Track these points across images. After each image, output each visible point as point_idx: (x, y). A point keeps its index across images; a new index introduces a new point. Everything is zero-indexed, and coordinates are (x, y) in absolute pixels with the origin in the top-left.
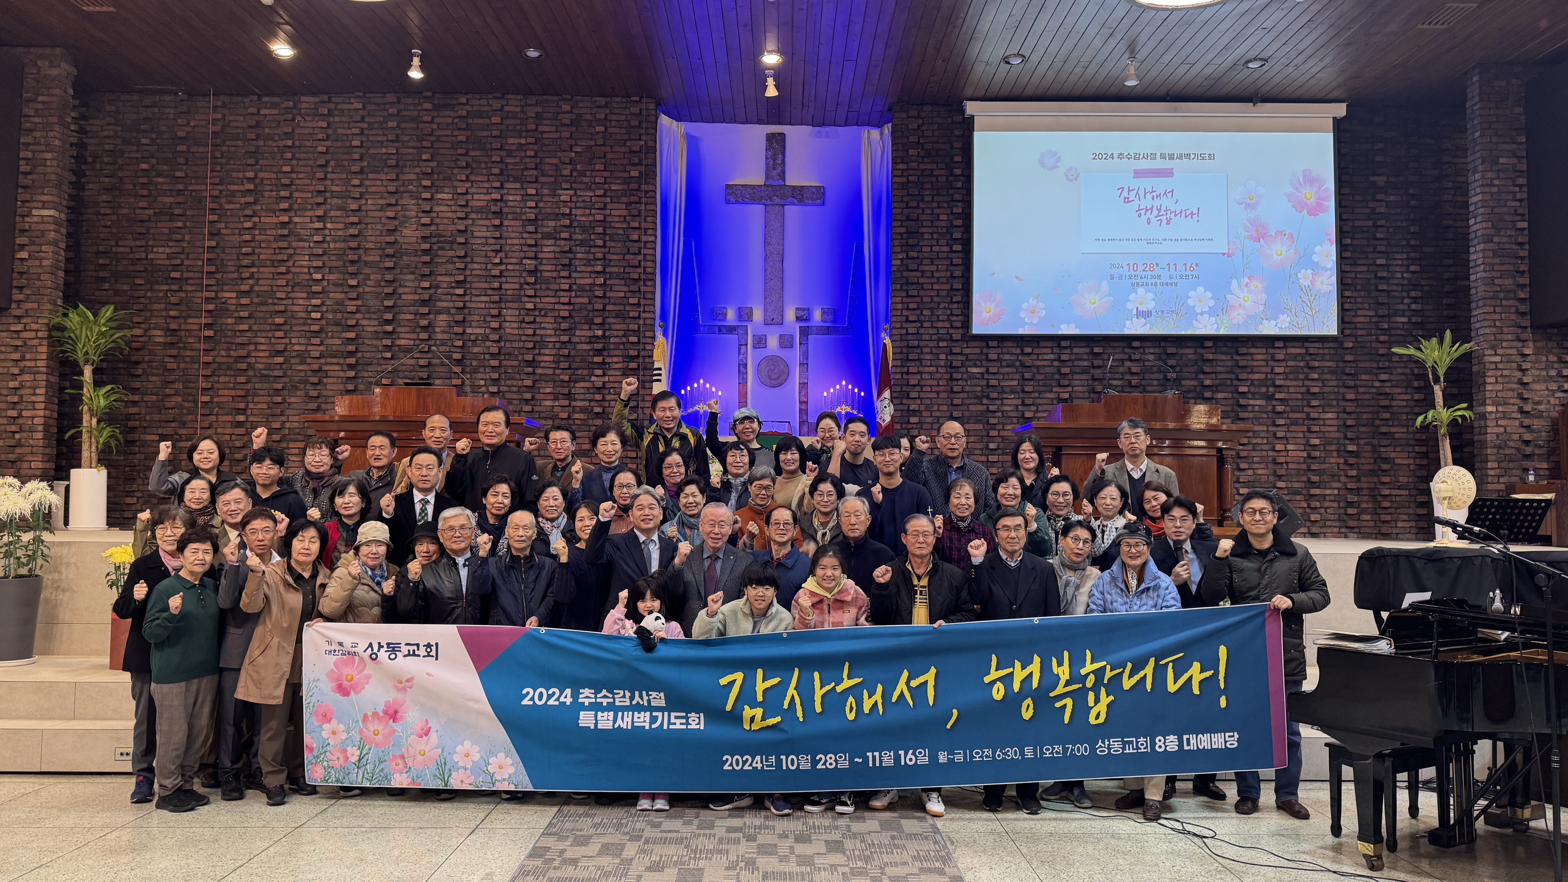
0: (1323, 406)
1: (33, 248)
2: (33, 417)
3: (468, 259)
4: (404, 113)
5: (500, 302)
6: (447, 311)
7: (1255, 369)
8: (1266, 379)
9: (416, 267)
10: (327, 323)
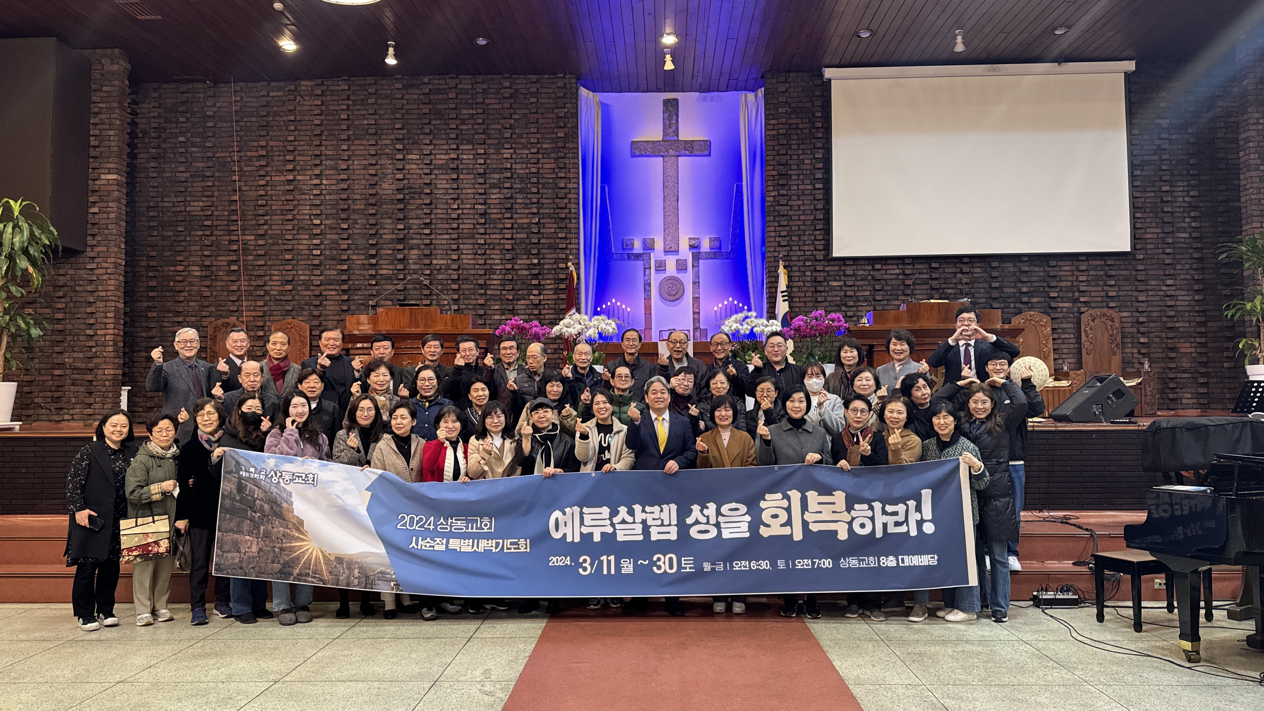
0: (1119, 307)
1: (101, 204)
2: (105, 335)
3: (433, 206)
4: (381, 92)
5: (458, 239)
6: (418, 247)
7: (1063, 278)
8: (1072, 285)
9: (393, 213)
10: (325, 259)
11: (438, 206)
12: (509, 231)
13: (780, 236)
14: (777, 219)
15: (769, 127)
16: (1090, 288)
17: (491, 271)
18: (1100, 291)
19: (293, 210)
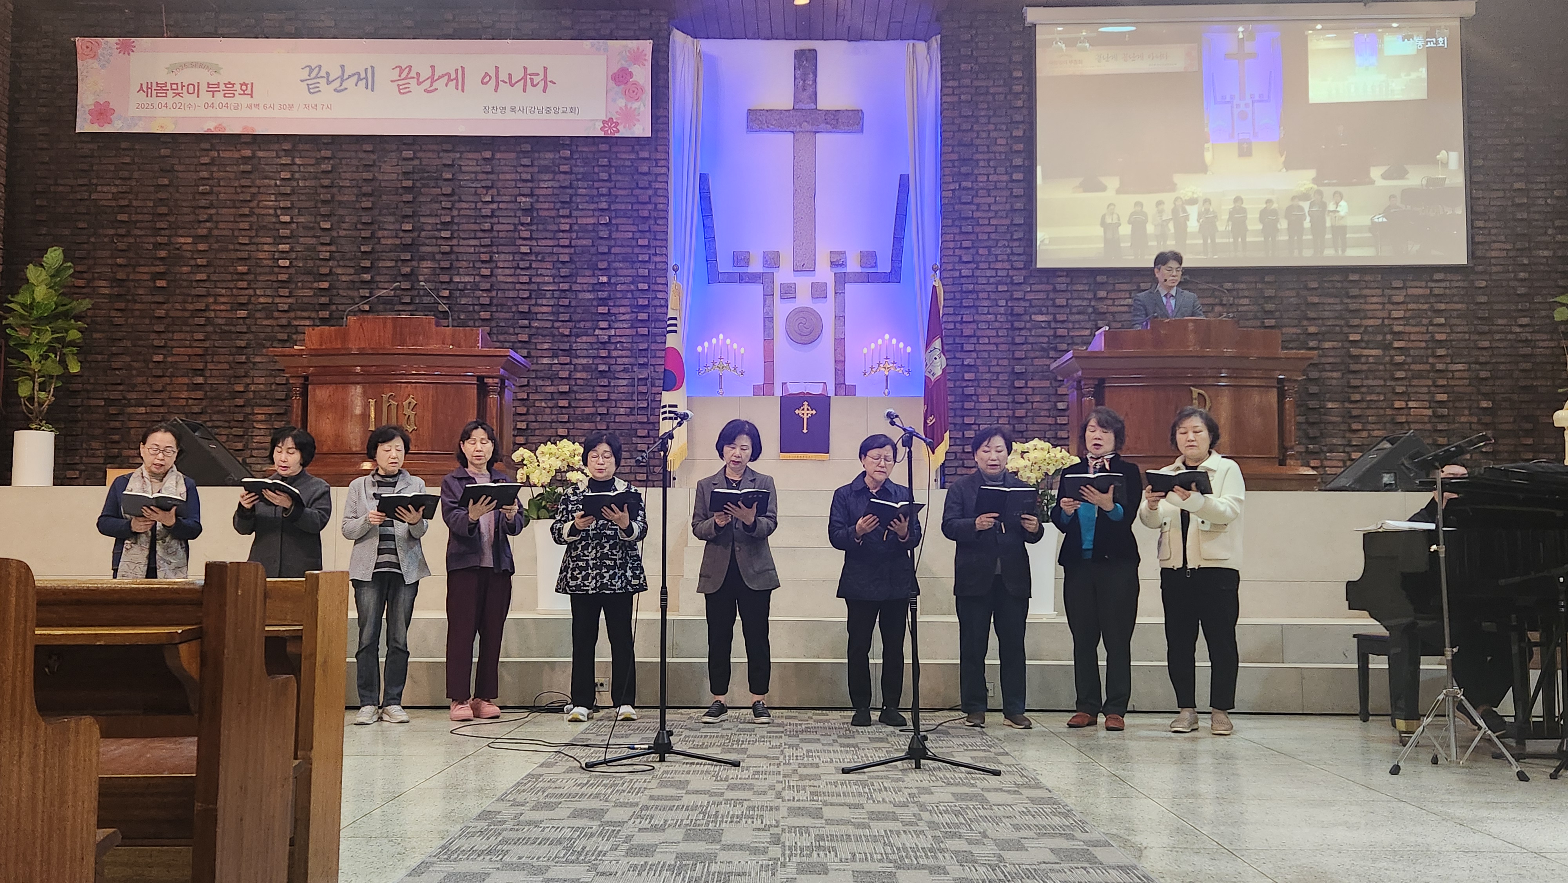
0: (1451, 356)
3: (456, 198)
5: (491, 245)
6: (432, 257)
7: (1369, 314)
8: (1383, 325)
9: (397, 208)
10: (296, 273)
11: (462, 197)
12: (565, 235)
13: (961, 248)
14: (957, 223)
15: (946, 91)
16: (1408, 329)
17: (539, 293)
18: (1423, 333)
19: (250, 201)
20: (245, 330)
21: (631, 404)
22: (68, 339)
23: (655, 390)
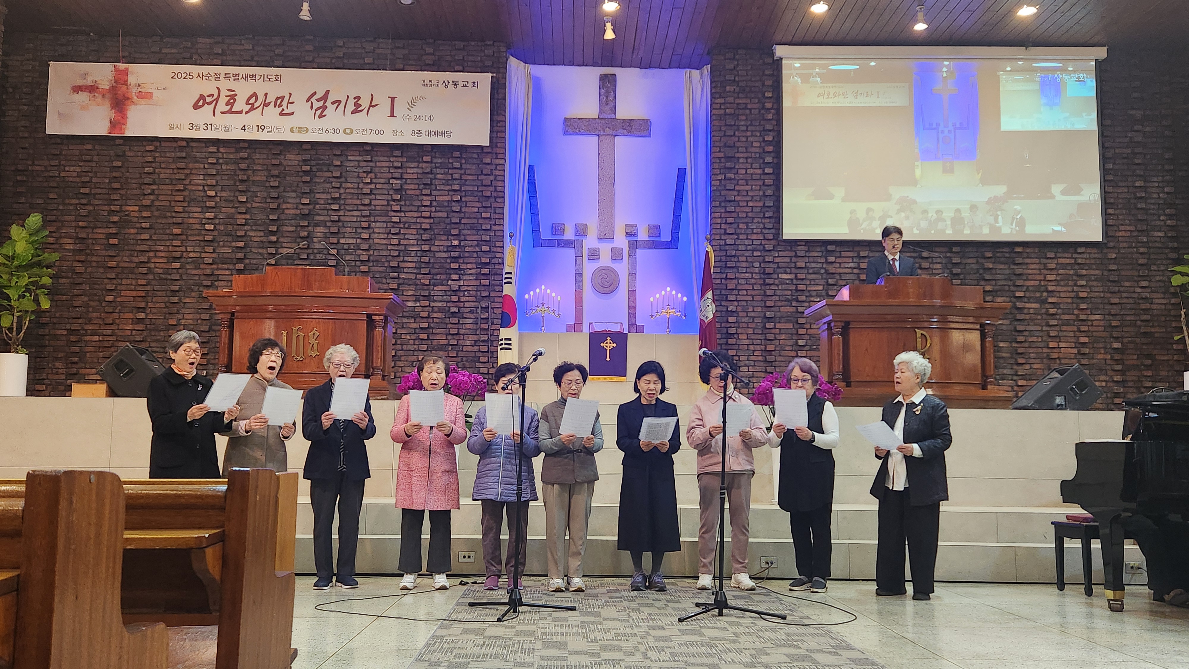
0: (1091, 309)
3: (343, 180)
5: (369, 216)
6: (324, 224)
8: (1040, 285)
9: (297, 186)
10: (219, 234)
11: (348, 179)
12: (427, 209)
13: (725, 223)
14: (723, 204)
15: (715, 106)
16: (1059, 289)
17: (406, 252)
18: (1070, 292)
19: (184, 179)
20: (178, 278)
21: (475, 338)
22: (40, 283)
23: (494, 327)
